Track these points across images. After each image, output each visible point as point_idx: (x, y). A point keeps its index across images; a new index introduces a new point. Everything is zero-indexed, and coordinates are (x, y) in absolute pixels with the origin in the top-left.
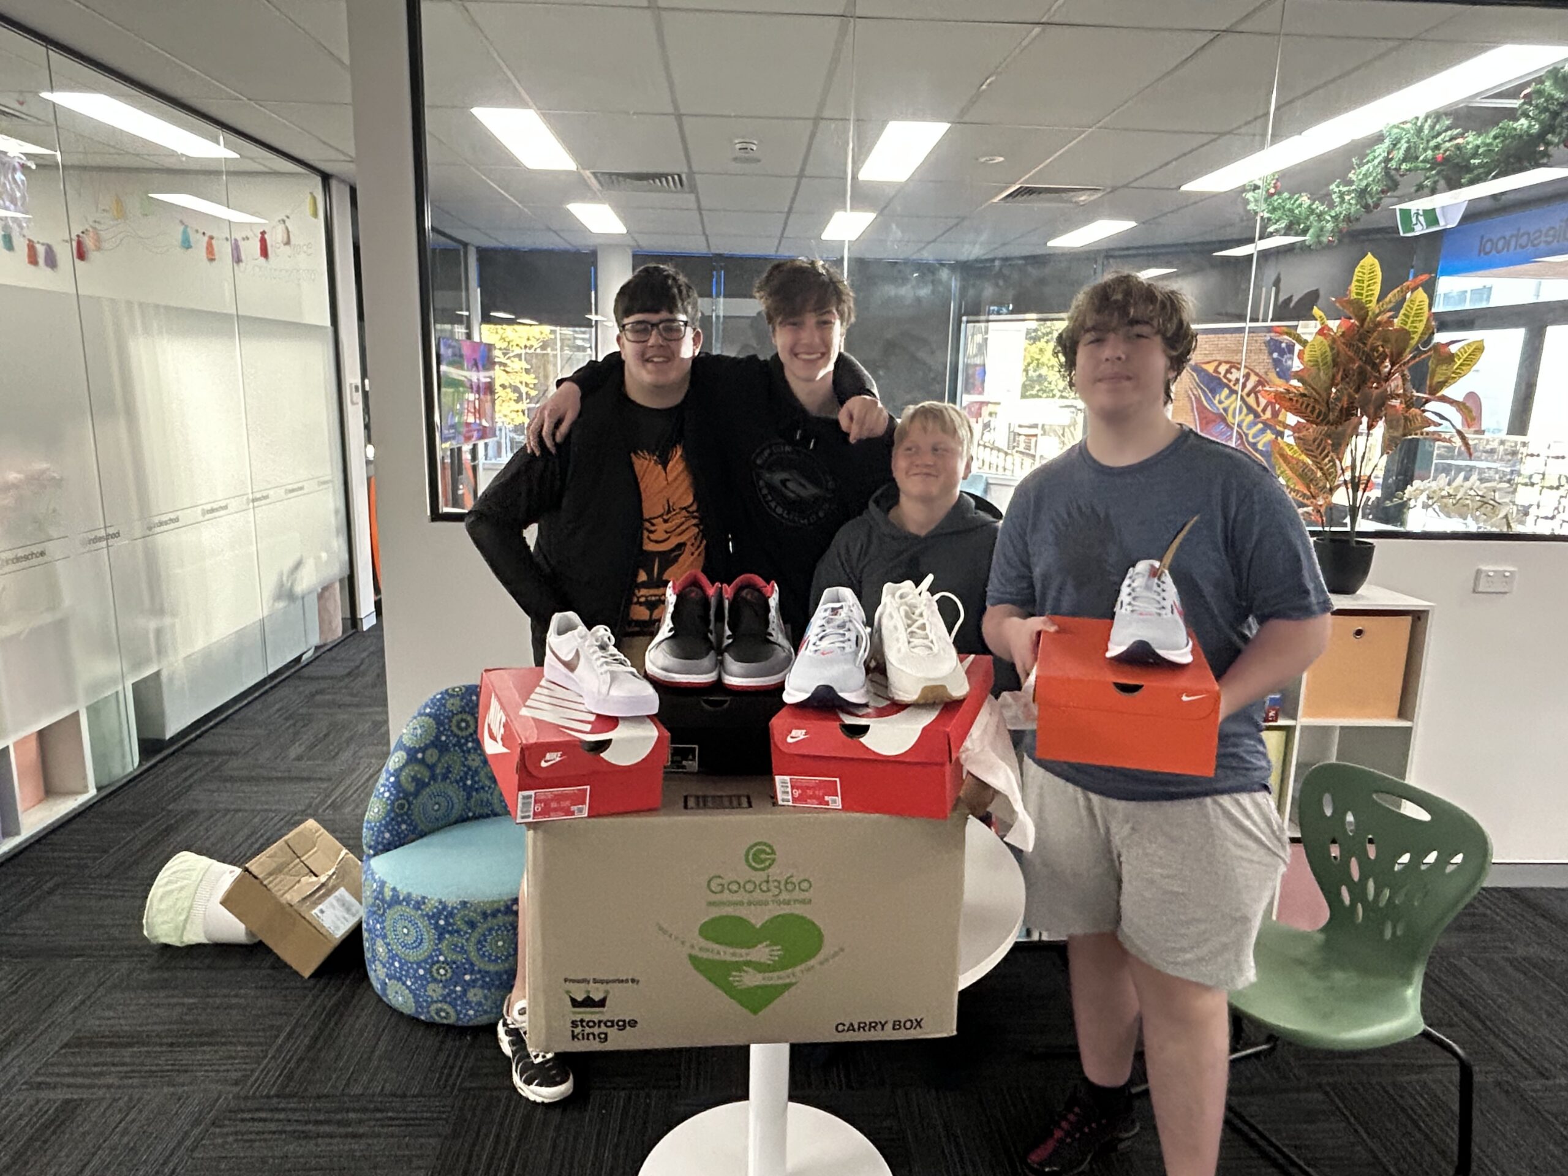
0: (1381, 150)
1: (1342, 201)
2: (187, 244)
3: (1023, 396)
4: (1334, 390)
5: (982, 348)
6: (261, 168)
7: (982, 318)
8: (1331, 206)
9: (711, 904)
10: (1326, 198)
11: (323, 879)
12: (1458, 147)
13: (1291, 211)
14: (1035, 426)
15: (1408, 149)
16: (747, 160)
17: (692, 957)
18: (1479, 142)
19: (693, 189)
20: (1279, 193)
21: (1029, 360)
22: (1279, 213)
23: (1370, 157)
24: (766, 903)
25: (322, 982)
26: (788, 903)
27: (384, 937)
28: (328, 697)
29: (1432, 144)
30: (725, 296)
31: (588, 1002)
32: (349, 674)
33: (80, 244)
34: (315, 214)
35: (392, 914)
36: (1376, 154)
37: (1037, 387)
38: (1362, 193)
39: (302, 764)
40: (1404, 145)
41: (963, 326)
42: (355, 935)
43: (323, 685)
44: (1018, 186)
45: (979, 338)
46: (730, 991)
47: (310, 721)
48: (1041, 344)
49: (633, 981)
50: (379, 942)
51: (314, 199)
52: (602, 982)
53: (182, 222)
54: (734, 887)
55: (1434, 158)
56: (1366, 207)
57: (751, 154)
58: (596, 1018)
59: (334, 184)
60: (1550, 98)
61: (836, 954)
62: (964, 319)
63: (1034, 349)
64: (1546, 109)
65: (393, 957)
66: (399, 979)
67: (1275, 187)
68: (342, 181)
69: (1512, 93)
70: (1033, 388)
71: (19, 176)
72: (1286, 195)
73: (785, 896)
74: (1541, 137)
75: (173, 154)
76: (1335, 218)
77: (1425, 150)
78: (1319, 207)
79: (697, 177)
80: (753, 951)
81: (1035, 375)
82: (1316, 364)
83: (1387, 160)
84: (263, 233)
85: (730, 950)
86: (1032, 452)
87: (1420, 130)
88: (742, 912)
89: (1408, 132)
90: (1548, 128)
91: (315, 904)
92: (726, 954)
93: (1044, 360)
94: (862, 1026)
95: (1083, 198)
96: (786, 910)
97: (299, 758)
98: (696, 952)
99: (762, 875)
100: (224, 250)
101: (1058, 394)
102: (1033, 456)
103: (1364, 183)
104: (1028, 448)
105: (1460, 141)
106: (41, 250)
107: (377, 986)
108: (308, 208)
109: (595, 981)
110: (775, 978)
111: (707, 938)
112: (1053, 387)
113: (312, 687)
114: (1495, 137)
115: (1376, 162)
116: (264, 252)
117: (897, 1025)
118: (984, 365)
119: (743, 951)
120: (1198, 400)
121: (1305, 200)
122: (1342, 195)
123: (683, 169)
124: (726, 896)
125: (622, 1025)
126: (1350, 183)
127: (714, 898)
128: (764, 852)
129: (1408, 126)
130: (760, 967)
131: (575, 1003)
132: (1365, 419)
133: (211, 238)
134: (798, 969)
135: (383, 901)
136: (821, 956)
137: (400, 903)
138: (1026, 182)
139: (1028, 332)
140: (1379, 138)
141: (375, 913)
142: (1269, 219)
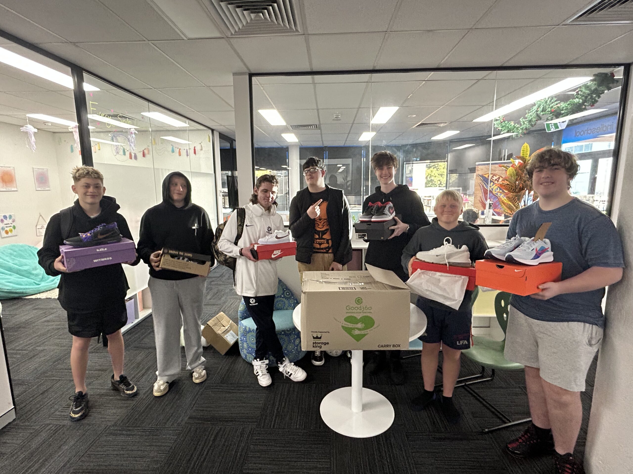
0: (535, 108)
1: (524, 124)
2: (173, 151)
3: (426, 187)
4: (517, 182)
5: (411, 171)
6: (195, 129)
7: (411, 162)
8: (521, 125)
9: (347, 313)
10: (519, 123)
11: (227, 328)
12: (558, 107)
13: (508, 127)
14: (430, 197)
15: (543, 108)
16: (337, 120)
17: (343, 327)
18: (564, 106)
19: (320, 128)
20: (504, 121)
21: (427, 174)
22: (504, 128)
23: (532, 110)
24: (360, 313)
25: (227, 357)
26: (365, 313)
27: (246, 342)
28: (215, 283)
29: (551, 106)
30: (328, 158)
31: (317, 338)
32: (220, 276)
33: (143, 152)
34: (210, 141)
35: (249, 335)
36: (533, 109)
37: (431, 184)
38: (530, 121)
39: (212, 300)
40: (542, 107)
41: (404, 165)
42: (236, 343)
43: (213, 279)
44: (420, 123)
45: (410, 168)
46: (353, 336)
47: (211, 289)
48: (432, 169)
49: (328, 332)
50: (245, 343)
51: (209, 137)
52: (321, 332)
53: (172, 145)
54: (352, 309)
55: (551, 110)
56: (532, 125)
57: (339, 118)
58: (319, 342)
59: (215, 132)
60: (584, 93)
61: (378, 326)
62: (405, 163)
63: (429, 171)
64: (584, 96)
65: (249, 347)
66: (251, 353)
67: (503, 120)
68: (217, 131)
69: (574, 90)
70: (429, 184)
71: (133, 135)
72: (506, 122)
73: (365, 311)
74: (583, 104)
75: (170, 126)
76: (522, 129)
77: (548, 108)
78: (518, 126)
79: (322, 125)
80: (357, 325)
81: (430, 179)
82: (511, 175)
83: (537, 111)
84: (195, 147)
85: (352, 324)
86: (430, 205)
87: (546, 102)
88: (355, 315)
89: (543, 103)
90: (584, 101)
91: (226, 334)
92: (350, 325)
93: (433, 174)
94: (385, 346)
95: (442, 125)
96: (365, 315)
97: (210, 299)
98: (343, 325)
99: (359, 306)
100: (184, 153)
101: (438, 186)
102: (430, 207)
103: (531, 118)
104: (428, 204)
105: (559, 105)
106: (133, 155)
107: (243, 356)
108: (208, 140)
109: (319, 332)
110: (363, 332)
111: (346, 321)
112: (436, 183)
113: (210, 280)
114: (568, 105)
115: (533, 112)
116: (195, 153)
117: (394, 346)
118: (412, 177)
119: (355, 325)
120: (483, 186)
121: (512, 123)
122: (524, 122)
123: (317, 123)
124: (350, 311)
125: (326, 344)
126: (526, 118)
127: (348, 311)
128: (359, 300)
129: (543, 101)
130: (359, 329)
131: (314, 338)
132: (527, 191)
133: (180, 149)
134: (368, 330)
135: (246, 331)
136: (374, 327)
137: (251, 331)
138: (424, 121)
139: (427, 166)
140: (534, 105)
141: (243, 335)
142: (501, 130)
